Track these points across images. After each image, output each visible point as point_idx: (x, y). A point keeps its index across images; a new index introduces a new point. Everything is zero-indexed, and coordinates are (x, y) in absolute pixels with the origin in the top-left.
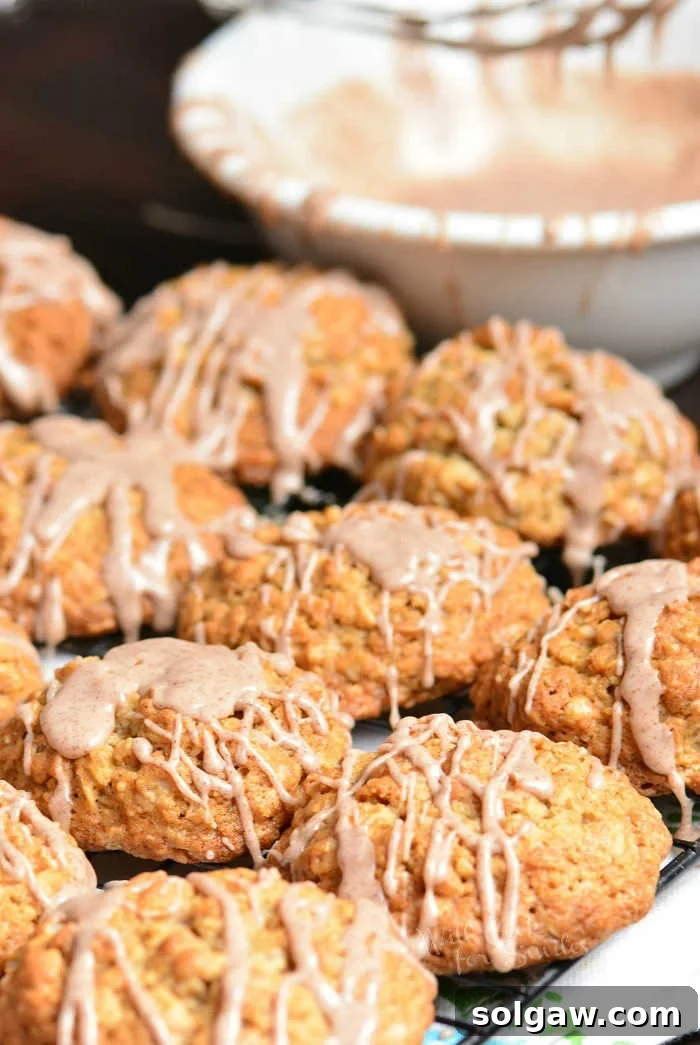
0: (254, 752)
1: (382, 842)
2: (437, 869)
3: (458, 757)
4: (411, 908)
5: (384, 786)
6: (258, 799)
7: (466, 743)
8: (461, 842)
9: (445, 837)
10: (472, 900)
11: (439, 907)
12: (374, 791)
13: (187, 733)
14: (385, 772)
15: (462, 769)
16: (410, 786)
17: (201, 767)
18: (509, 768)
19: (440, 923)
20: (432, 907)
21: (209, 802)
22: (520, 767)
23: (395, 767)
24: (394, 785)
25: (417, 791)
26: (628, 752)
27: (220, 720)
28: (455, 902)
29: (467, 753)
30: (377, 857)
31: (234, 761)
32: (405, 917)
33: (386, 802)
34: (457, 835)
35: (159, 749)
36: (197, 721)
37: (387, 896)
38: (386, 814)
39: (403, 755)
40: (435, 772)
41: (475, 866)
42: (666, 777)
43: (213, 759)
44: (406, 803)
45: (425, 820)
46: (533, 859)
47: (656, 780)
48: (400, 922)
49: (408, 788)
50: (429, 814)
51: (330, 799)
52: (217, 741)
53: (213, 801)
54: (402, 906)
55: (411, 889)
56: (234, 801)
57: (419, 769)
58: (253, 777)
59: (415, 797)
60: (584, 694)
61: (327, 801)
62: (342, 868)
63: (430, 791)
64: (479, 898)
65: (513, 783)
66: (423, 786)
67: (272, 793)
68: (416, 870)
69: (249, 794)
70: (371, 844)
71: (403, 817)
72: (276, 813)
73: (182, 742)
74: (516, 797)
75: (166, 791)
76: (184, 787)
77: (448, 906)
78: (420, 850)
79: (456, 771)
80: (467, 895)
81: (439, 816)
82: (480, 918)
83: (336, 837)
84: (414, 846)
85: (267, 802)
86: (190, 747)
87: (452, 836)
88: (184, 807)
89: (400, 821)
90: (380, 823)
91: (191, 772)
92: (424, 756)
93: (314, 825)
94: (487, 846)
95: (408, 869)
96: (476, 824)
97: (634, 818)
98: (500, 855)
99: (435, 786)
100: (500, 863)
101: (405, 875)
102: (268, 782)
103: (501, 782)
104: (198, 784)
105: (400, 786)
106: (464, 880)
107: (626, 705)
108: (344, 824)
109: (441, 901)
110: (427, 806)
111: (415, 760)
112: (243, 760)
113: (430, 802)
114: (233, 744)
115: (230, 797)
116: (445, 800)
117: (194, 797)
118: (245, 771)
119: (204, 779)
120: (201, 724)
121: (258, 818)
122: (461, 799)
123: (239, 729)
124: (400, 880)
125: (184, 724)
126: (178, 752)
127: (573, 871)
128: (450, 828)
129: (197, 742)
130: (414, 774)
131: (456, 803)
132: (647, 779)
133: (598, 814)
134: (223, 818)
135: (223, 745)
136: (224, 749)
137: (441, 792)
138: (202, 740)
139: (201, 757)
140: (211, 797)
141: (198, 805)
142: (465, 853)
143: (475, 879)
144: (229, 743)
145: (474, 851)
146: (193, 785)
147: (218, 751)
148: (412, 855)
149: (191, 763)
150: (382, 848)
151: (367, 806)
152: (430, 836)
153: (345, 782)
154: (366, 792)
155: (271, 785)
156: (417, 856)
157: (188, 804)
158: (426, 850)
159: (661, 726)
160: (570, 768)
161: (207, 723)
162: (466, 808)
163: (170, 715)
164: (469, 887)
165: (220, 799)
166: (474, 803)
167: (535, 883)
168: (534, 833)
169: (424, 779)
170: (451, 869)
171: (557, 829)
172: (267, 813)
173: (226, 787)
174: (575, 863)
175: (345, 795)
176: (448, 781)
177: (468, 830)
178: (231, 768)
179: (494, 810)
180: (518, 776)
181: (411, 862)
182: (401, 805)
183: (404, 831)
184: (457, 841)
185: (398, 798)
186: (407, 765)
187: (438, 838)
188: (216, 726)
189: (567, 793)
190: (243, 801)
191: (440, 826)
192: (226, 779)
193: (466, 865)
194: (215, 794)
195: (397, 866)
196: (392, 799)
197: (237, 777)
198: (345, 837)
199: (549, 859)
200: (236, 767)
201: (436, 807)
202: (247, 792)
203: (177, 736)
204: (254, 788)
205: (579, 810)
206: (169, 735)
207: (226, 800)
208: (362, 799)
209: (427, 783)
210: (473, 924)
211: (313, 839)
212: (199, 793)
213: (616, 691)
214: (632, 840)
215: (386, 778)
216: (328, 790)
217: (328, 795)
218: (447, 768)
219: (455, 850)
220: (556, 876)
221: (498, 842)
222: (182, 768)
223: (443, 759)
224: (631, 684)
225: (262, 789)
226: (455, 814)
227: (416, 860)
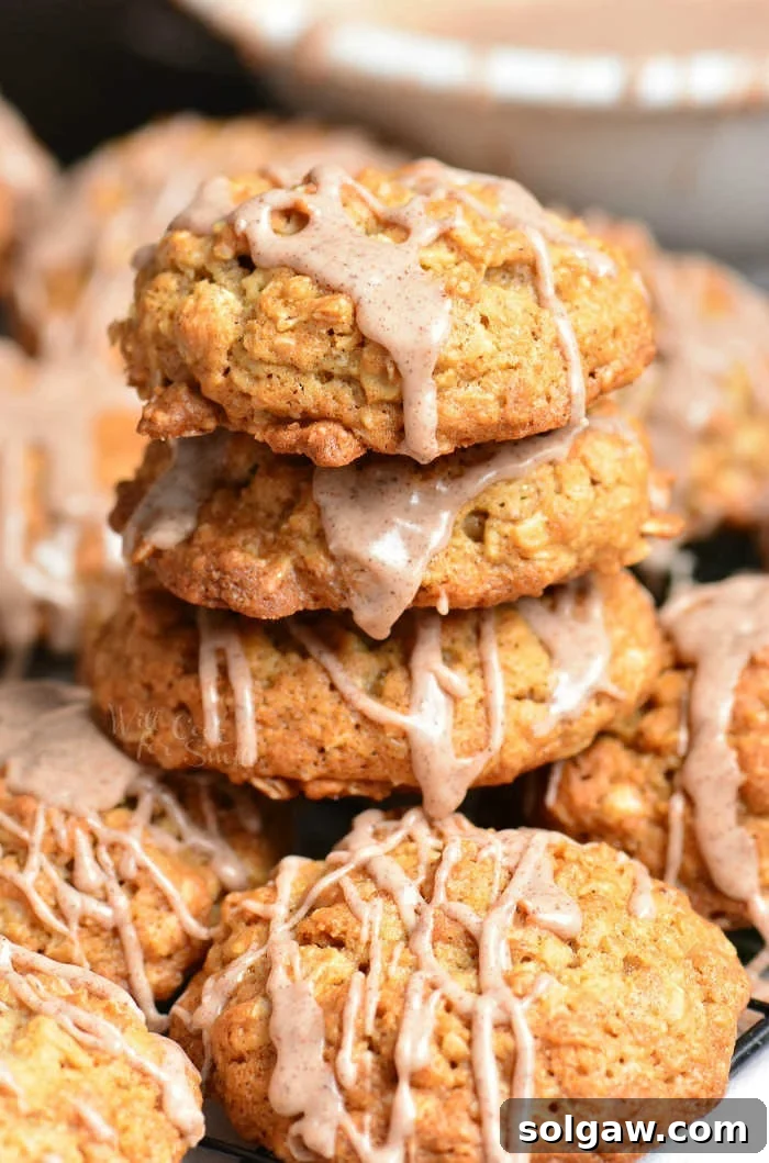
0: (148, 861)
1: (334, 1007)
2: (415, 1050)
3: (443, 874)
4: (377, 1106)
5: (335, 919)
6: (151, 929)
7: (454, 854)
8: (449, 1008)
9: (426, 998)
10: (467, 1094)
11: (419, 1106)
12: (322, 928)
13: (52, 831)
14: (337, 897)
15: (449, 896)
16: (374, 920)
17: (71, 882)
18: (515, 893)
19: (420, 1130)
20: (409, 1106)
21: (79, 933)
22: (531, 891)
23: (352, 891)
24: (351, 919)
25: (384, 925)
26: (691, 867)
27: (102, 814)
28: (440, 1096)
29: (456, 868)
30: (327, 1028)
31: (118, 873)
32: (368, 1119)
33: (339, 944)
34: (443, 997)
35: (12, 853)
36: (67, 814)
37: (341, 1088)
38: (339, 963)
39: (364, 871)
40: (410, 897)
41: (470, 1043)
42: (744, 904)
43: (89, 872)
44: (369, 943)
45: (397, 972)
46: (553, 1034)
47: (731, 908)
48: (361, 1128)
49: (371, 923)
50: (402, 963)
51: (259, 934)
52: (95, 843)
53: (85, 930)
54: (365, 1102)
55: (376, 1077)
56: (116, 932)
57: (387, 894)
58: (144, 896)
59: (381, 936)
60: (631, 780)
61: (255, 937)
62: (276, 1042)
63: (403, 925)
64: (476, 1091)
65: (522, 914)
66: (394, 918)
67: (171, 922)
68: (384, 1050)
69: (139, 922)
70: (319, 1011)
71: (364, 968)
72: (177, 948)
73: (43, 845)
74: (529, 937)
75: (18, 916)
76: (44, 910)
77: (431, 1103)
78: (390, 1019)
79: (440, 896)
80: (458, 1086)
81: (417, 967)
82: (478, 1120)
83: (267, 997)
84: (380, 1013)
85: (165, 932)
86: (56, 852)
87: (436, 995)
88: (44, 939)
89: (361, 974)
90: (332, 976)
91: (55, 890)
92: (392, 871)
93: (236, 974)
94: (487, 1012)
95: (372, 1048)
96: (469, 978)
97: (697, 962)
98: (507, 1026)
99: (410, 918)
100: (506, 1038)
101: (369, 1057)
102: (166, 903)
103: (504, 915)
104: (65, 907)
105: (359, 921)
106: (454, 1065)
107: (690, 801)
108: (279, 978)
109: (421, 1098)
110: (398, 951)
111: (380, 878)
112: (131, 871)
113: (402, 944)
114: (118, 849)
115: (110, 924)
116: (424, 942)
117: (58, 925)
118: (133, 888)
119: (73, 899)
120: (72, 819)
121: (150, 957)
122: (449, 940)
123: (126, 827)
124: (361, 1064)
125: (48, 818)
126: (37, 858)
127: (611, 1049)
128: (434, 987)
129: (65, 845)
130: (379, 902)
131: (439, 944)
132: (717, 906)
133: (647, 958)
134: (100, 956)
135: (103, 851)
136: (105, 857)
137: (419, 928)
138: (73, 843)
139: (70, 866)
140: (82, 925)
141: (63, 937)
142: (455, 1023)
143: (471, 1064)
144: (113, 847)
145: (469, 1022)
146: (57, 909)
147: (96, 858)
148: (378, 1027)
149: (56, 875)
150: (334, 1017)
151: (312, 950)
152: (404, 997)
153: (280, 910)
154: (309, 927)
155: (171, 910)
156: (386, 1028)
157: (49, 935)
158: (399, 1020)
159: (739, 832)
160: (604, 888)
161: (81, 820)
162: (455, 953)
163: (28, 805)
164: (462, 1074)
165: (96, 930)
166: (468, 945)
167: (557, 1068)
168: (553, 991)
169: (393, 908)
170: (435, 1048)
171: (589, 984)
172: (164, 949)
173: (104, 912)
174: (615, 1036)
175: (281, 930)
176: (430, 913)
177: (458, 987)
178: (114, 885)
179: (496, 957)
180: (530, 905)
181: (377, 1037)
182: (361, 949)
183: (365, 990)
184: (443, 1003)
185: (357, 939)
186: (370, 888)
187: (416, 1002)
188: (94, 822)
189: (601, 929)
190: (129, 933)
191: (418, 984)
192: (106, 899)
193: (456, 1042)
194: (89, 922)
195: (355, 1044)
196: (349, 941)
197: (121, 899)
198: (281, 1000)
199: (576, 1031)
200: (121, 883)
201: (411, 952)
202: (135, 918)
203: (37, 836)
204: (145, 913)
205: (619, 953)
206: (25, 835)
207: (103, 930)
208: (305, 940)
209: (399, 915)
210: (468, 1130)
211: (233, 997)
212: (66, 921)
213: (677, 779)
214: (697, 994)
215: (340, 906)
216: (255, 920)
217: (258, 928)
218: (427, 893)
219: (440, 1018)
220: (587, 1057)
221: (503, 1007)
222: (41, 883)
223: (422, 878)
224: (697, 770)
225: (156, 914)
226: (439, 962)
227: (383, 1034)
